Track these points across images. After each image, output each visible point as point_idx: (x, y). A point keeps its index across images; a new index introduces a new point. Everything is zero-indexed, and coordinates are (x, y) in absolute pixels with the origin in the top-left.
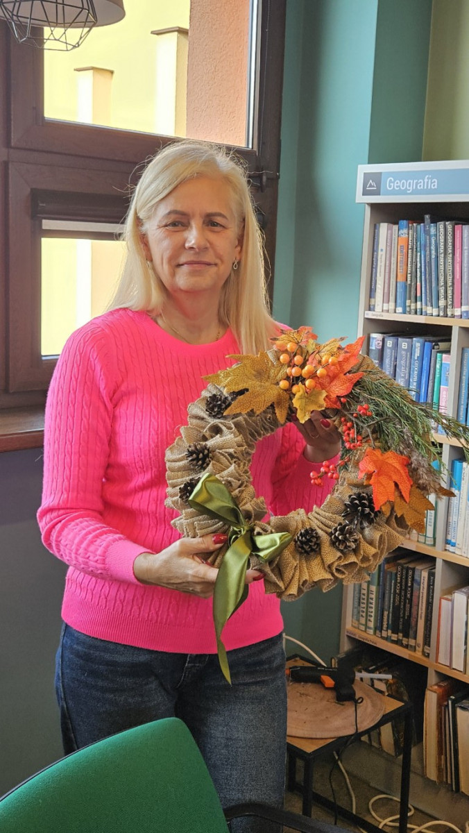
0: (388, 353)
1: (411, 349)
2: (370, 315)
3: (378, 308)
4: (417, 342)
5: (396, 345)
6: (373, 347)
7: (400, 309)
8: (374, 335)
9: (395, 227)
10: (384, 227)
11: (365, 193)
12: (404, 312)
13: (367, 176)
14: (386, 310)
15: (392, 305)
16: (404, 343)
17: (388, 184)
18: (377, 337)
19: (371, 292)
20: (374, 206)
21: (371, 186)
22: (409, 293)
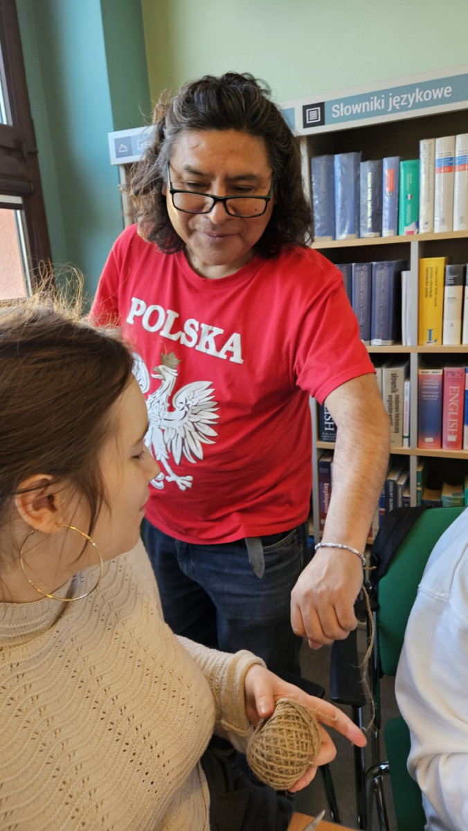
17: (138, 145)
20: (127, 166)
21: (122, 149)
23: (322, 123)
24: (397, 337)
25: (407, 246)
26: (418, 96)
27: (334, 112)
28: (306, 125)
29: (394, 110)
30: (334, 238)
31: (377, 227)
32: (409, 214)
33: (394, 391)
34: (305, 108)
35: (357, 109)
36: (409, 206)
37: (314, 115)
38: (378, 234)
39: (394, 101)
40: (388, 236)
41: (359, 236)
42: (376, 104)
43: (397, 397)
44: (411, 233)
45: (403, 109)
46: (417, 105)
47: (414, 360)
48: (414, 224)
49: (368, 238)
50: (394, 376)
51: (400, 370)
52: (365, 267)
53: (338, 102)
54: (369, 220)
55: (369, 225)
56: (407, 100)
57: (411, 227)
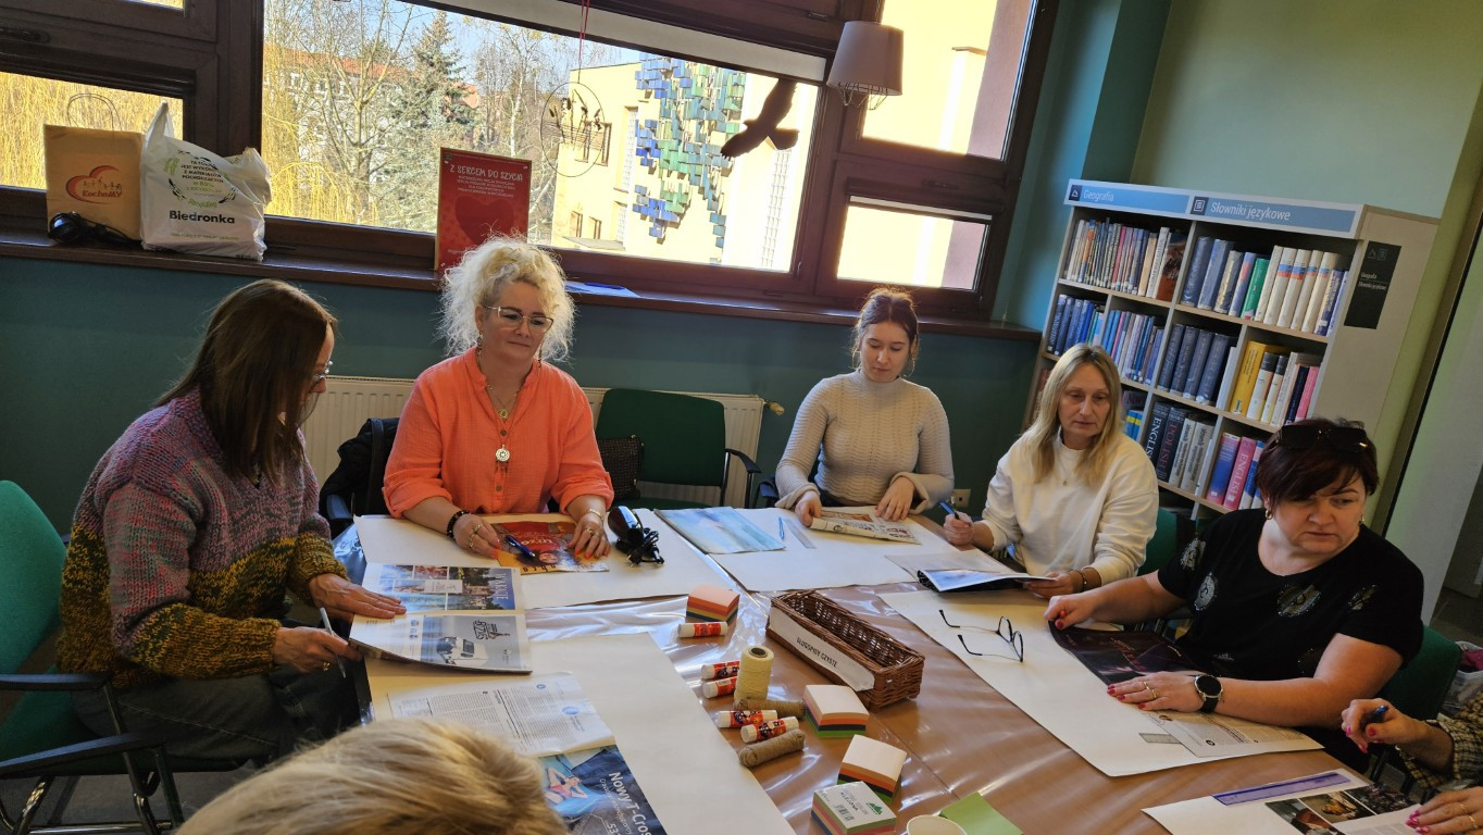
0: (1067, 308)
1: (1081, 307)
2: (1062, 281)
3: (1068, 278)
4: (1086, 303)
5: (1073, 303)
6: (1060, 304)
7: (1080, 280)
8: (1062, 296)
9: (1088, 224)
10: (1082, 222)
11: (1071, 198)
12: (1083, 282)
13: (1074, 187)
14: (1072, 280)
15: (1076, 276)
17: (1084, 195)
19: (1066, 267)
20: (1077, 208)
21: (1075, 195)
22: (1088, 269)
23: (1203, 214)
24: (1213, 399)
26: (1268, 213)
27: (1215, 208)
28: (1192, 212)
29: (1250, 219)
30: (1196, 306)
31: (1227, 307)
32: (1251, 303)
33: (1201, 444)
34: (1196, 198)
35: (1228, 210)
36: (1252, 296)
37: (1200, 205)
38: (1226, 312)
39: (1252, 212)
40: (1231, 316)
41: (1212, 310)
42: (1240, 210)
43: (1201, 450)
44: (1248, 318)
45: (1256, 220)
46: (1266, 220)
47: (1219, 421)
48: (1252, 311)
49: (1218, 313)
50: (1204, 431)
51: (1209, 428)
52: (1209, 335)
53: (1217, 200)
54: (1223, 299)
55: (1221, 302)
56: (1260, 214)
57: (1249, 313)
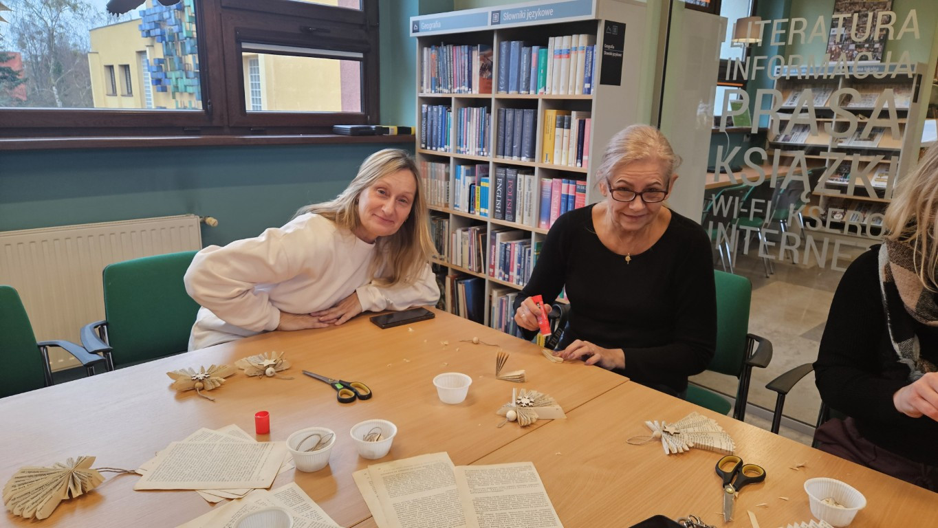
0: (429, 113)
2: (421, 95)
3: (425, 92)
4: (440, 107)
5: (432, 109)
6: (424, 112)
7: (433, 91)
8: (423, 105)
9: (430, 49)
10: (426, 49)
11: (414, 31)
12: (435, 92)
13: (414, 22)
14: (428, 93)
15: (430, 89)
16: (435, 109)
17: (423, 26)
18: (425, 106)
19: (421, 83)
20: (419, 38)
21: (416, 28)
22: (436, 83)
23: (499, 23)
24: (532, 157)
25: (536, 101)
26: (539, 13)
27: (506, 17)
28: (493, 23)
29: (529, 20)
30: (508, 93)
32: (541, 84)
33: (530, 190)
34: (493, 13)
35: (514, 17)
36: (542, 77)
37: (496, 17)
38: (527, 92)
39: (529, 14)
40: (531, 95)
41: (519, 93)
42: (522, 15)
43: (531, 194)
44: (542, 93)
45: (533, 19)
46: (539, 19)
47: (537, 171)
48: (543, 87)
49: (523, 95)
50: (530, 180)
51: (532, 177)
52: (521, 112)
53: (506, 11)
54: (524, 83)
55: (524, 86)
56: (535, 15)
57: (542, 90)
